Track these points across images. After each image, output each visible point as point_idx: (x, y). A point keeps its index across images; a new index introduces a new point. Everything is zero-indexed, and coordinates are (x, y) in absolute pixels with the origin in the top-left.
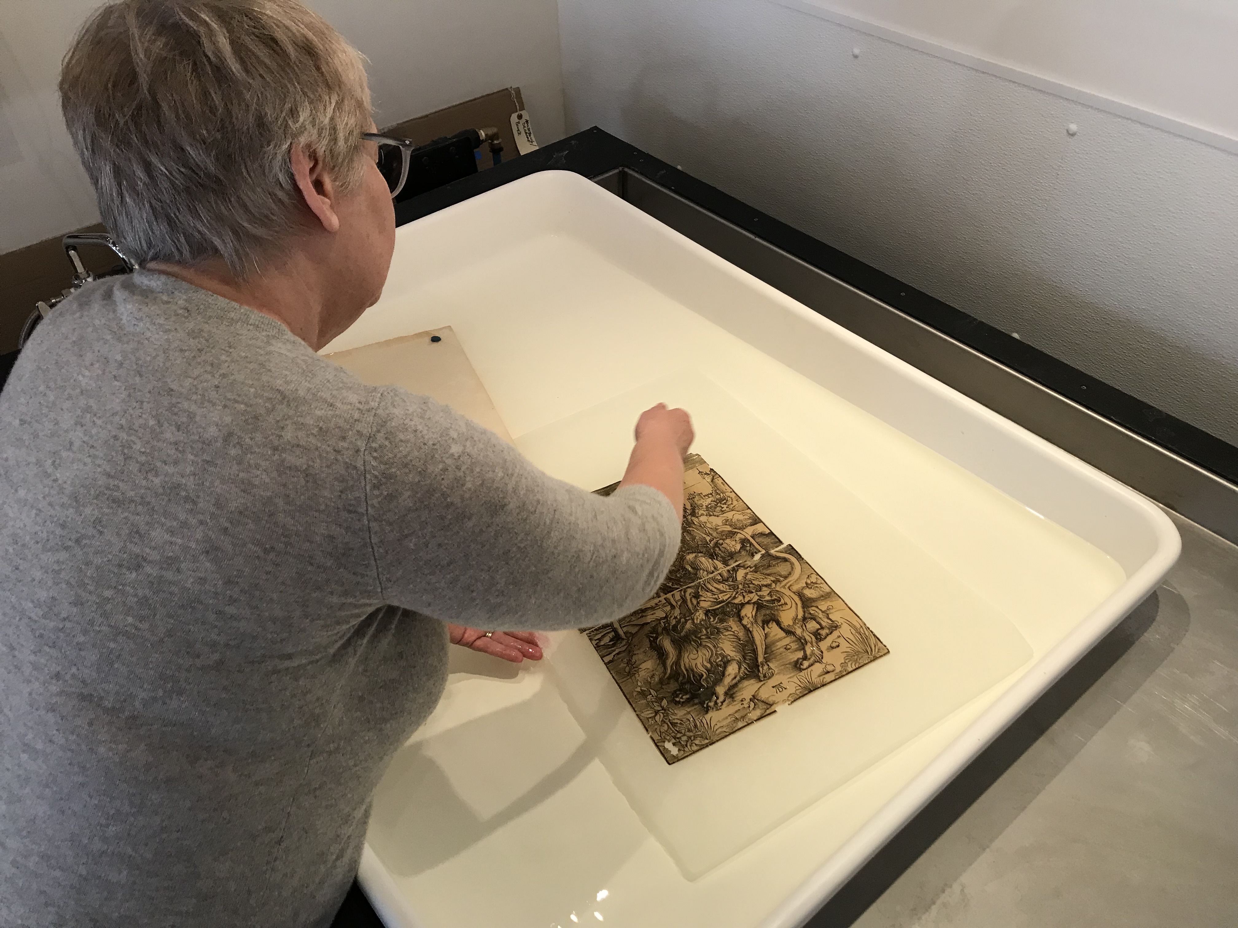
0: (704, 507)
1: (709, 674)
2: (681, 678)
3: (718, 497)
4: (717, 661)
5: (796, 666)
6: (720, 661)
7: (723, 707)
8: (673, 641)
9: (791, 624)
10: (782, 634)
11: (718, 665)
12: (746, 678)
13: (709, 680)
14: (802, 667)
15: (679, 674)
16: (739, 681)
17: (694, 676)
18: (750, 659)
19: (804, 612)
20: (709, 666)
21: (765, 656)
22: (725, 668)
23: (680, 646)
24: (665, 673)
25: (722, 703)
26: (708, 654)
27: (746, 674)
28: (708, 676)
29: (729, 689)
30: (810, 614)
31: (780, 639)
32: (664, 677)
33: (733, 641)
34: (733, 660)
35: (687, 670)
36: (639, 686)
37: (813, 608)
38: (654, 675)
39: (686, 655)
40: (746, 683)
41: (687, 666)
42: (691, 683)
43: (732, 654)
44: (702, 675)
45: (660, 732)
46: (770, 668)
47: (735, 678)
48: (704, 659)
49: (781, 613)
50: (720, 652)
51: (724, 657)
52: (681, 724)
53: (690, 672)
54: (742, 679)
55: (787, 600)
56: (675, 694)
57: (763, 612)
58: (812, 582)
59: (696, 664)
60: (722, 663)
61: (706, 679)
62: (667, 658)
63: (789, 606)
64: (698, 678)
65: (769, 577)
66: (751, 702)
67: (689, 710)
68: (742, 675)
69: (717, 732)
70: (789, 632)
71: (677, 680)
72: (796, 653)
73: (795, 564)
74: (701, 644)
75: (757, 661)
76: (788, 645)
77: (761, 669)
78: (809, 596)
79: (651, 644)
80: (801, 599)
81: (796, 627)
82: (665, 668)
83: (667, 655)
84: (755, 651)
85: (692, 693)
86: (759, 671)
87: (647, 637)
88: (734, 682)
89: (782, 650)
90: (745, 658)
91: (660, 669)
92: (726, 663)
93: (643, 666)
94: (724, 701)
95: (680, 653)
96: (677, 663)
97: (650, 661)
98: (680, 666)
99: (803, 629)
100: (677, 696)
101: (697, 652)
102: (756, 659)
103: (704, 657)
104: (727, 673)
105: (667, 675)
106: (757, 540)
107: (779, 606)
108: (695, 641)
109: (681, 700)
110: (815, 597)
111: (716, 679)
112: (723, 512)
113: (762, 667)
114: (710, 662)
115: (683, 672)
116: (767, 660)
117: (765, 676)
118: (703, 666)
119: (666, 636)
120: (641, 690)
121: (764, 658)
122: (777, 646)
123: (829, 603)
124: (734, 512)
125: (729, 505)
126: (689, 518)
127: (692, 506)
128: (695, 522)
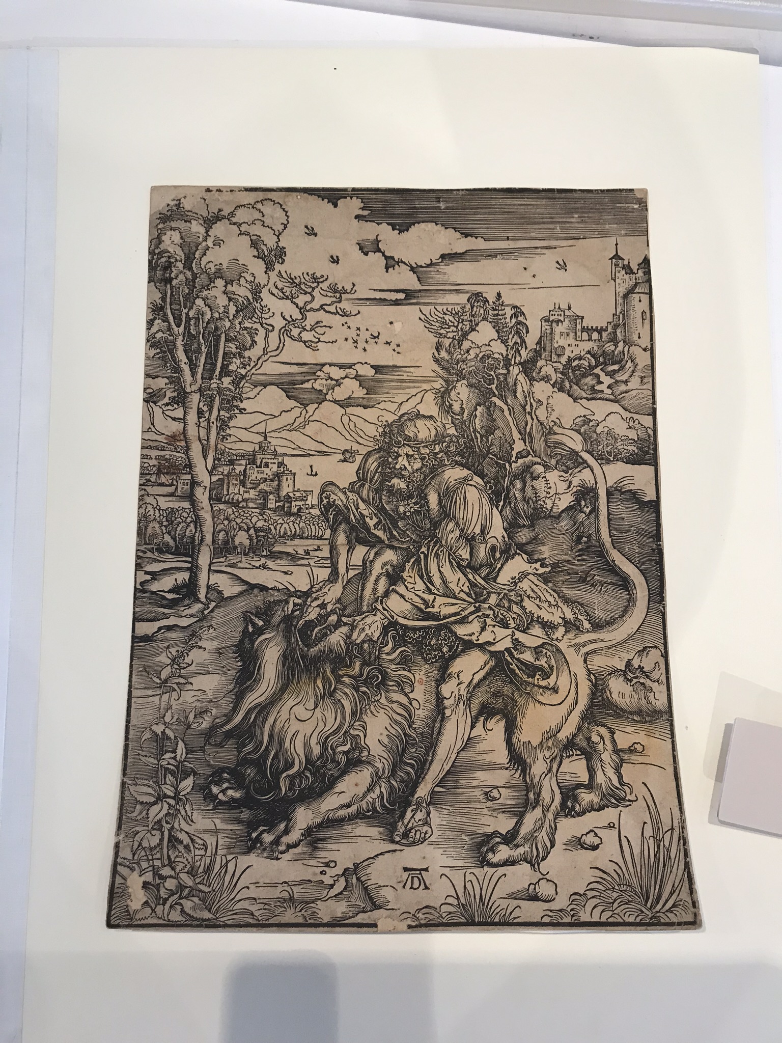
0: (564, 360)
1: (306, 768)
2: (250, 747)
3: (610, 347)
4: (340, 749)
5: (479, 849)
6: (344, 752)
7: (287, 856)
8: (286, 658)
9: (535, 743)
10: (501, 756)
11: (333, 761)
12: (369, 817)
13: (297, 782)
14: (490, 855)
15: (252, 736)
16: (351, 818)
17: (276, 756)
18: (402, 781)
19: (579, 729)
20: (317, 750)
21: (437, 789)
22: (344, 773)
23: (293, 676)
24: (229, 718)
25: (290, 847)
26: (331, 723)
27: (375, 809)
28: (299, 774)
29: (320, 826)
30: (589, 739)
31: (491, 767)
32: (222, 726)
33: (396, 722)
34: (369, 763)
35: (271, 736)
36: (165, 723)
37: (603, 731)
38: (206, 711)
39: (291, 703)
40: (362, 829)
41: (279, 725)
42: (261, 771)
43: (377, 750)
44: (292, 765)
45: (140, 844)
46: (426, 823)
47: (348, 806)
48: (318, 730)
49: (531, 705)
50: (356, 733)
51: (357, 747)
52: (187, 847)
53: (275, 744)
54: (360, 815)
55: (564, 682)
56: (216, 776)
57: (498, 683)
58: (641, 668)
59: (297, 732)
60: (344, 759)
61: (292, 778)
62: (250, 689)
63: (556, 699)
64: (281, 764)
65: (565, 608)
66: (342, 880)
67: (220, 825)
68: (364, 806)
69: (239, 906)
70: (518, 760)
71: (240, 747)
72: (501, 816)
73: (638, 603)
74: (331, 695)
75: (413, 793)
76: (496, 787)
77: (409, 814)
78: (615, 696)
79: (241, 641)
80: (593, 694)
81: (540, 756)
82: (235, 709)
83: (257, 681)
84: (422, 767)
85: (247, 793)
86: (402, 816)
87: (245, 619)
88: (342, 813)
89: (478, 793)
90: (393, 773)
91: (226, 705)
92: (354, 763)
93: (199, 682)
94: (295, 845)
95: (283, 690)
96: (264, 709)
97: (217, 677)
98: (265, 720)
99: (550, 770)
100: (217, 784)
101: (316, 707)
102: (415, 785)
103: (321, 725)
104: (340, 786)
105: (228, 727)
106: (613, 505)
107: (540, 687)
108: (326, 681)
109: (221, 796)
110: (624, 706)
111: (310, 788)
112: (594, 395)
113: (415, 811)
114: (324, 746)
115: (262, 734)
116: (434, 800)
117: (405, 835)
118: (307, 745)
119: (279, 639)
120: (163, 733)
121: (433, 793)
122: (474, 779)
123: (641, 738)
124: (616, 407)
125: (617, 382)
126: (515, 370)
127: (539, 343)
128: (519, 389)
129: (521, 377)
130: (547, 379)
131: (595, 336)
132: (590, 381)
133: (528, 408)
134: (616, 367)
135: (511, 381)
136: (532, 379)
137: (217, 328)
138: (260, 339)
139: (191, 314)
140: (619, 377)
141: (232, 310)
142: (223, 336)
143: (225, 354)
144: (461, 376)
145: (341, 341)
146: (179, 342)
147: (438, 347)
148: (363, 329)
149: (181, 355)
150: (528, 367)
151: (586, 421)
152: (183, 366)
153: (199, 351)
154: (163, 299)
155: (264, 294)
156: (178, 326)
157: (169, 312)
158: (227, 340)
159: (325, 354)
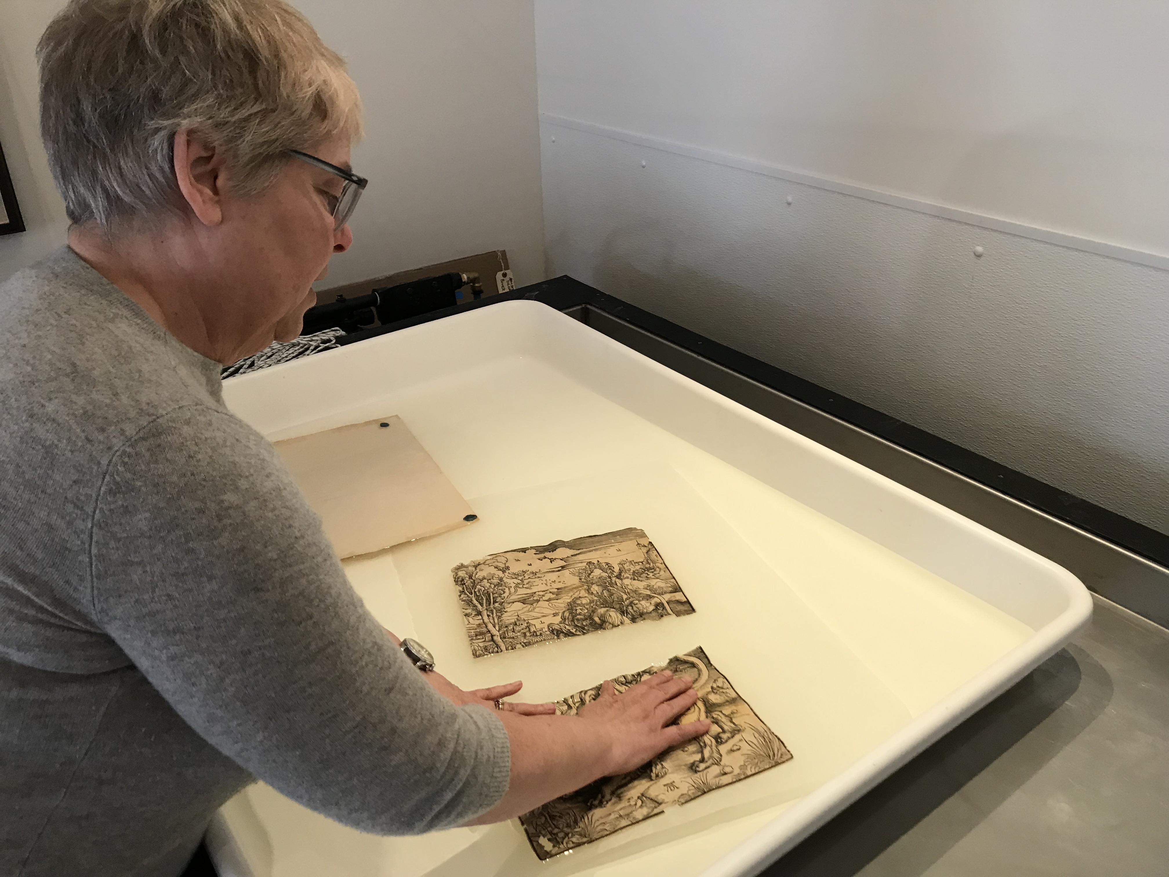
0: (632, 572)
3: (648, 565)
106: (671, 605)
112: (648, 579)
124: (658, 580)
125: (655, 574)
126: (614, 579)
127: (620, 570)
128: (618, 583)
129: (617, 580)
130: (627, 578)
131: (640, 564)
132: (645, 575)
133: (624, 587)
134: (653, 570)
135: (613, 581)
136: (621, 579)
137: (488, 592)
138: (507, 590)
139: (476, 590)
140: (655, 573)
141: (493, 586)
142: (491, 594)
143: (493, 598)
144: (592, 584)
145: (540, 584)
146: (474, 599)
147: (580, 579)
148: (548, 580)
149: (475, 602)
150: (619, 577)
151: (649, 586)
152: (477, 605)
153: (482, 599)
154: (463, 589)
155: (504, 579)
156: (472, 594)
157: (466, 592)
158: (493, 594)
159: (534, 590)
